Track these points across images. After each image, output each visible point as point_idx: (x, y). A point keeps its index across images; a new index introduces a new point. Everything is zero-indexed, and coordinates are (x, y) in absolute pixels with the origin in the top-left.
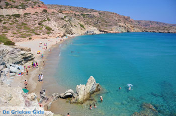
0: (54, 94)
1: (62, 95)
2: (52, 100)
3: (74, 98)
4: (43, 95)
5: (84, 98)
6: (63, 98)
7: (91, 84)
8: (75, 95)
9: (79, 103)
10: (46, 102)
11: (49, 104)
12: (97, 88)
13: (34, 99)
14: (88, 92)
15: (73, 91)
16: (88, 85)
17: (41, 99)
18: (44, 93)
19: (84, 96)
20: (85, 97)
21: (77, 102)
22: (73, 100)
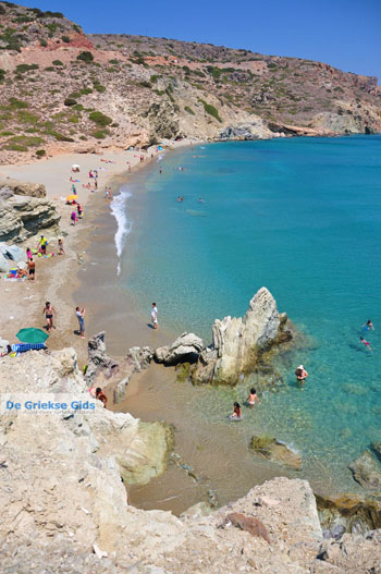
0: (134, 350)
1: (162, 353)
2: (129, 370)
3: (205, 364)
4: (97, 353)
5: (238, 365)
6: (166, 364)
7: (263, 315)
8: (208, 355)
9: (223, 383)
10: (108, 377)
11: (120, 386)
12: (281, 329)
13: (72, 371)
14: (253, 343)
15: (199, 341)
16: (252, 320)
17: (92, 367)
18: (102, 346)
19: (239, 357)
20: (244, 362)
21: (213, 380)
22: (201, 372)
